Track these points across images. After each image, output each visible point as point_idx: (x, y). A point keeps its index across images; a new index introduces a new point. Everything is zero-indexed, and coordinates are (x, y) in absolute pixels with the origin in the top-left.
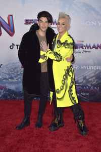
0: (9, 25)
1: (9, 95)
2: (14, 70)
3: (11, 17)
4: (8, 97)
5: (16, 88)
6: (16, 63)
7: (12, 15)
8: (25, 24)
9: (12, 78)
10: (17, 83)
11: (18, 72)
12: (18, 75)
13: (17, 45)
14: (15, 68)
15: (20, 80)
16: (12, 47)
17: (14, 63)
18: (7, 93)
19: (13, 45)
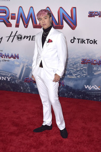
0: (72, 17)
1: (67, 93)
2: (73, 65)
3: (74, 9)
4: (66, 95)
5: (75, 85)
6: (76, 58)
7: (75, 8)
8: (89, 16)
9: (71, 74)
10: (76, 80)
11: (77, 68)
12: (77, 71)
13: (79, 39)
14: (75, 64)
15: (79, 77)
16: (72, 41)
17: (73, 58)
18: (65, 89)
19: (74, 38)
